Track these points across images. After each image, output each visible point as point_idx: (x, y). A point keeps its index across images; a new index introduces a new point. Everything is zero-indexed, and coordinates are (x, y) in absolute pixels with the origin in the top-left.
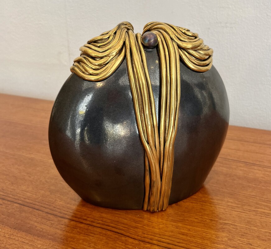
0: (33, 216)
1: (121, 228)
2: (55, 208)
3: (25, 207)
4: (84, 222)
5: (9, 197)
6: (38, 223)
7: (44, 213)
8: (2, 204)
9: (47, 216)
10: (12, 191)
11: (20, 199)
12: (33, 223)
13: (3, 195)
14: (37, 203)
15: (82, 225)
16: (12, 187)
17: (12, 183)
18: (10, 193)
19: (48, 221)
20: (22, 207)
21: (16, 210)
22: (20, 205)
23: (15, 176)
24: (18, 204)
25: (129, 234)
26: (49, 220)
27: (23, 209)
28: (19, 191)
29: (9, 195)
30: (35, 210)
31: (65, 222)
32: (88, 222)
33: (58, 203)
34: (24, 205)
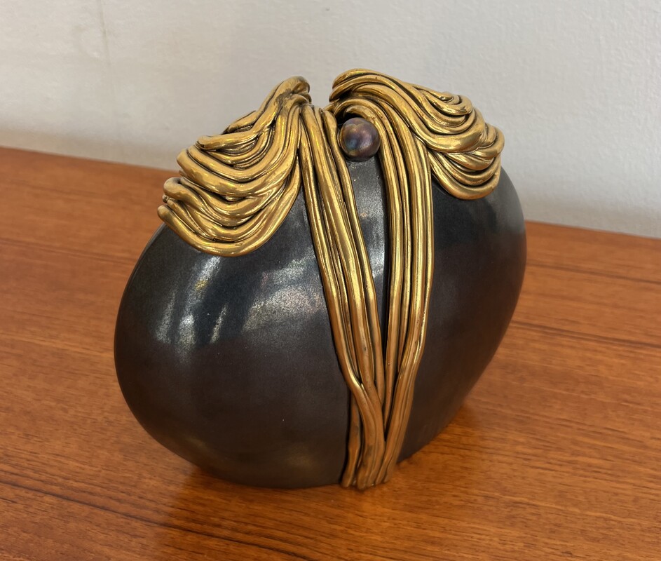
0: (95, 527)
1: (300, 539)
2: (143, 501)
3: (71, 503)
4: (216, 531)
5: (28, 477)
6: (111, 546)
7: (119, 515)
8: (15, 500)
9: (129, 524)
10: (29, 457)
11: (56, 482)
12: (99, 547)
13: (12, 474)
14: (98, 490)
15: (212, 543)
16: (29, 447)
17: (27, 435)
18: (26, 465)
19: (134, 540)
20: (65, 503)
21: (51, 515)
22: (60, 499)
23: (29, 413)
24: (54, 495)
25: (319, 554)
26: (135, 536)
27: (69, 510)
28: (46, 456)
29: (25, 472)
30: (96, 511)
31: (172, 538)
32: (226, 533)
33: (148, 485)
34: (68, 499)
